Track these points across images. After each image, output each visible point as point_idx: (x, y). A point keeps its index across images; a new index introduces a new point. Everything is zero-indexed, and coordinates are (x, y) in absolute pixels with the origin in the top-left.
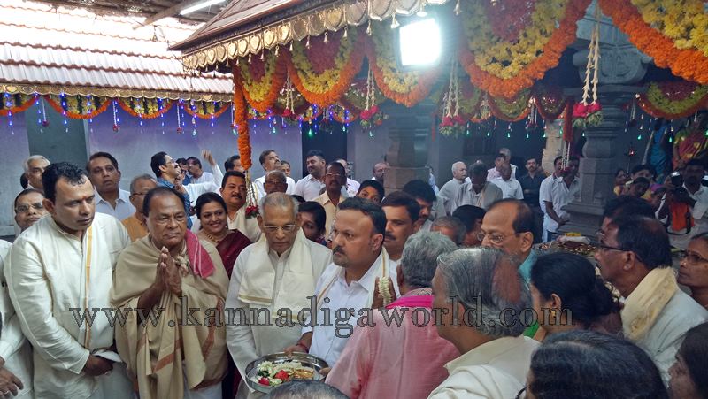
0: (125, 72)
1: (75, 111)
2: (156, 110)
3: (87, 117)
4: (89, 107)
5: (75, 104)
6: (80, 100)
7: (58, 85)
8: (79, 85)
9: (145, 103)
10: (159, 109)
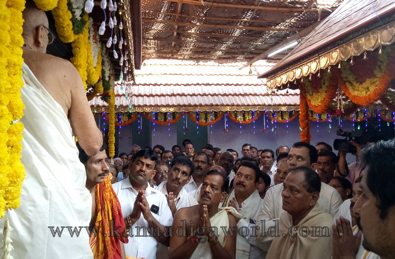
0: (233, 95)
1: (203, 121)
2: (250, 118)
3: (210, 124)
4: (211, 118)
5: (204, 116)
6: (206, 113)
7: (196, 106)
8: (206, 105)
9: (244, 114)
10: (253, 117)
